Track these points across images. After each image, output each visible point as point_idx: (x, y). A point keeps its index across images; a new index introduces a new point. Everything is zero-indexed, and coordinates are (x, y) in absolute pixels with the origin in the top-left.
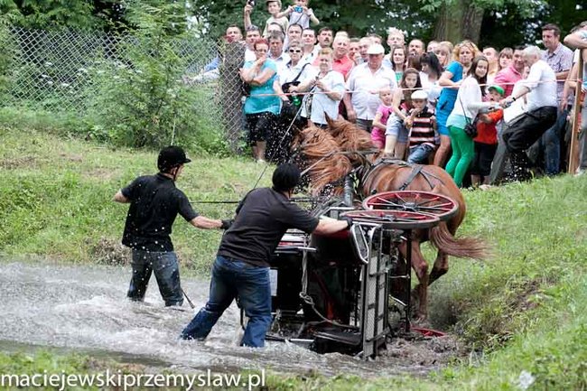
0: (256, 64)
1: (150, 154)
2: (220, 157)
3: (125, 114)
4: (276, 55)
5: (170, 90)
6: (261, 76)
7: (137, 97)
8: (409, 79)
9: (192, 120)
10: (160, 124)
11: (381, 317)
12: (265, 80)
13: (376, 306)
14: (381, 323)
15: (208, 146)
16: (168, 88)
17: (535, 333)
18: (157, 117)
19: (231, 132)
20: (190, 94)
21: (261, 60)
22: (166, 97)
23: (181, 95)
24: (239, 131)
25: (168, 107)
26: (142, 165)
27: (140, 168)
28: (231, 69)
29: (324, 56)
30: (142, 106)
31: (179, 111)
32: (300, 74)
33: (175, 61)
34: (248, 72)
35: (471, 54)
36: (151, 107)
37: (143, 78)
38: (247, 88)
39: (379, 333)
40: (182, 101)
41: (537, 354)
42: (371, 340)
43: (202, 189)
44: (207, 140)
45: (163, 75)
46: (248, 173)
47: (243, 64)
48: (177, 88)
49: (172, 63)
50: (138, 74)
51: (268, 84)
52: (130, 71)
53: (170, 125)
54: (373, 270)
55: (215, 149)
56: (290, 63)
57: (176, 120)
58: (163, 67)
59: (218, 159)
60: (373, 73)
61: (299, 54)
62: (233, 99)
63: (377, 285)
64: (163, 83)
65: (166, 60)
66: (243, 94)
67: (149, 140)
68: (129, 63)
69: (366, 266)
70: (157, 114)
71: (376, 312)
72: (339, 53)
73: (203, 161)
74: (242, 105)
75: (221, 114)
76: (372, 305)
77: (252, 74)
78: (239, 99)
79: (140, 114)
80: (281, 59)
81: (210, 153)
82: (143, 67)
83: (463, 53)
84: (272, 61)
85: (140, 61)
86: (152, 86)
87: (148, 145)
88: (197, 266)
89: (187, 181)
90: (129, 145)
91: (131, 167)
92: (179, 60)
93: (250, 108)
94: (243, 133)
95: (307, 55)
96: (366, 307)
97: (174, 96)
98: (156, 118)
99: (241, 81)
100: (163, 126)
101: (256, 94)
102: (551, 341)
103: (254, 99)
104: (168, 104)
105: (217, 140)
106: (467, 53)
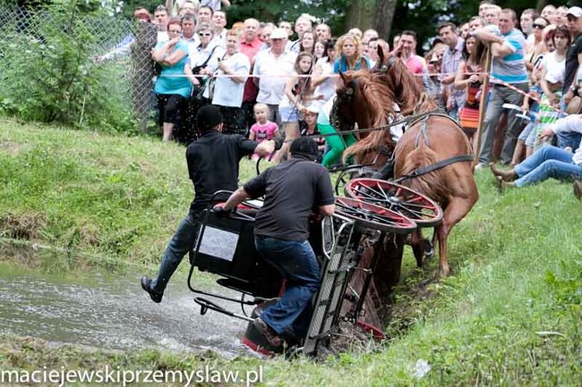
0: (168, 44)
1: (58, 130)
2: (129, 136)
3: (35, 89)
4: (188, 36)
5: (81, 67)
6: (173, 56)
7: (48, 72)
8: (304, 62)
9: (102, 98)
10: (71, 100)
11: (331, 314)
12: (175, 61)
13: (328, 303)
14: (329, 321)
15: (117, 125)
16: (79, 64)
17: (433, 322)
18: (68, 93)
19: (141, 111)
20: (100, 71)
21: (173, 41)
22: (78, 74)
23: (93, 72)
24: (148, 110)
25: (79, 83)
26: (50, 140)
27: (48, 143)
28: (143, 49)
29: (233, 38)
30: (53, 82)
31: (90, 88)
32: (210, 56)
33: (88, 38)
34: (159, 53)
35: (354, 47)
36: (62, 84)
37: (55, 53)
38: (158, 68)
39: (325, 330)
40: (93, 78)
41: (434, 343)
42: (315, 337)
43: (110, 166)
44: (116, 118)
45: (75, 51)
46: (156, 153)
47: (155, 44)
48: (88, 65)
49: (83, 40)
50: (50, 49)
51: (179, 65)
52: (43, 46)
53: (80, 102)
54: (333, 266)
55: (124, 128)
56: (201, 46)
57: (86, 97)
58: (75, 43)
59: (127, 138)
60: (277, 57)
61: (209, 37)
62: (144, 78)
63: (334, 282)
64: (75, 59)
65: (79, 36)
66: (154, 74)
67: (58, 116)
68: (42, 38)
69: (328, 261)
70: (67, 90)
71: (327, 309)
72: (249, 37)
73: (111, 139)
74: (153, 85)
75: (132, 92)
76: (325, 301)
77: (164, 53)
78: (150, 79)
79: (50, 89)
80: (193, 40)
81: (119, 131)
82: (55, 44)
83: (346, 46)
84: (184, 42)
85: (52, 36)
86: (63, 63)
87: (58, 120)
88: (101, 243)
89: (95, 158)
90: (38, 120)
91: (39, 142)
92: (92, 37)
93: (160, 88)
94: (153, 113)
95: (216, 37)
96: (318, 303)
97: (85, 72)
98: (66, 94)
99: (153, 61)
100: (73, 102)
101: (166, 74)
102: (449, 331)
103: (164, 78)
104: (79, 80)
105: (126, 118)
106: (351, 46)
